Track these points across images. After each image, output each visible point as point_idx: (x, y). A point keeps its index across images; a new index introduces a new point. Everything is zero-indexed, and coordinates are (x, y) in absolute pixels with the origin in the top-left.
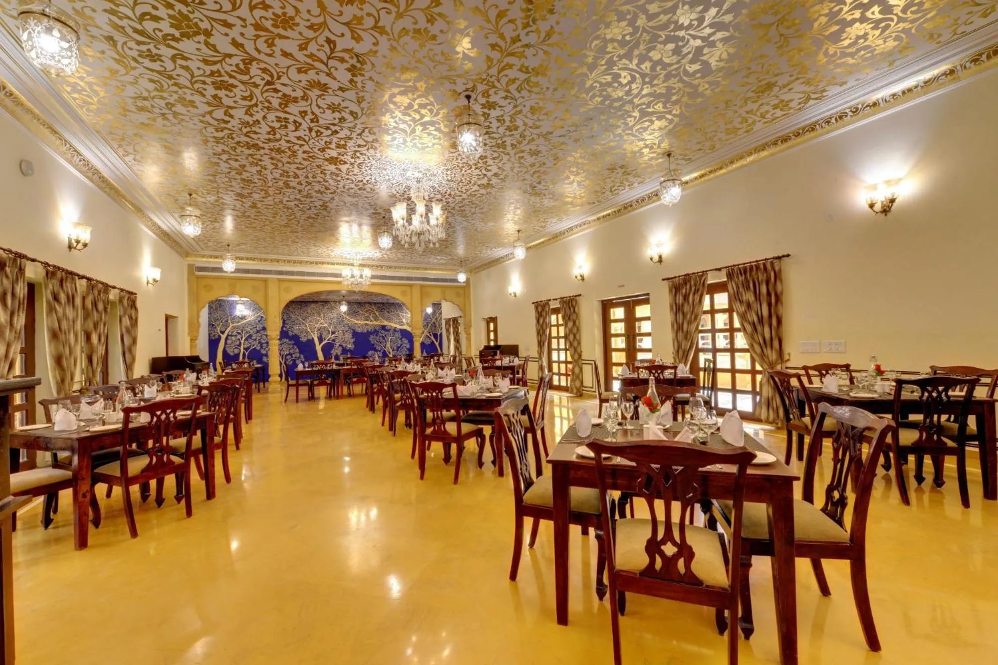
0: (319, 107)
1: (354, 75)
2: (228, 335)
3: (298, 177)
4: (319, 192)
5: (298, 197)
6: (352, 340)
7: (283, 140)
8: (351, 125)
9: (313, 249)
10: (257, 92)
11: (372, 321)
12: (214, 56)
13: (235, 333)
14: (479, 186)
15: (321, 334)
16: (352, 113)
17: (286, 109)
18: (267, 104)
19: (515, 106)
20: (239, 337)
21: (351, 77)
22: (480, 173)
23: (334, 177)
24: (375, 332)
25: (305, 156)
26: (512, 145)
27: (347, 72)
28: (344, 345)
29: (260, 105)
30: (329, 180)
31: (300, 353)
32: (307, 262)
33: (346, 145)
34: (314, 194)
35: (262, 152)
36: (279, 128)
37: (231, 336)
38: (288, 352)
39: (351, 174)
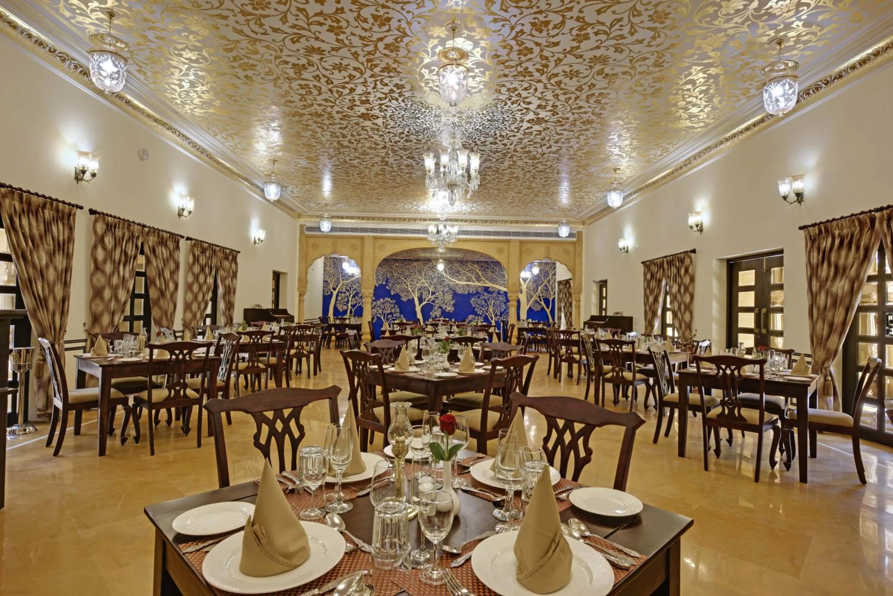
0: (327, 70)
1: (337, 34)
2: (339, 292)
3: (346, 137)
4: (371, 148)
5: (357, 154)
6: (452, 302)
7: (315, 105)
8: (362, 80)
9: (400, 205)
10: (272, 66)
11: (474, 282)
12: (228, 45)
13: (344, 290)
14: (528, 121)
15: (421, 294)
16: (355, 69)
17: (302, 77)
18: (286, 76)
19: (512, 28)
20: (347, 294)
21: (335, 37)
22: (520, 108)
23: (376, 132)
24: (477, 294)
25: (340, 115)
26: (538, 70)
27: (329, 33)
28: (444, 307)
29: (281, 77)
30: (373, 136)
31: (401, 313)
32: (400, 219)
33: (368, 100)
34: (368, 151)
35: (305, 118)
36: (306, 94)
37: (341, 292)
38: (389, 312)
39: (389, 127)
